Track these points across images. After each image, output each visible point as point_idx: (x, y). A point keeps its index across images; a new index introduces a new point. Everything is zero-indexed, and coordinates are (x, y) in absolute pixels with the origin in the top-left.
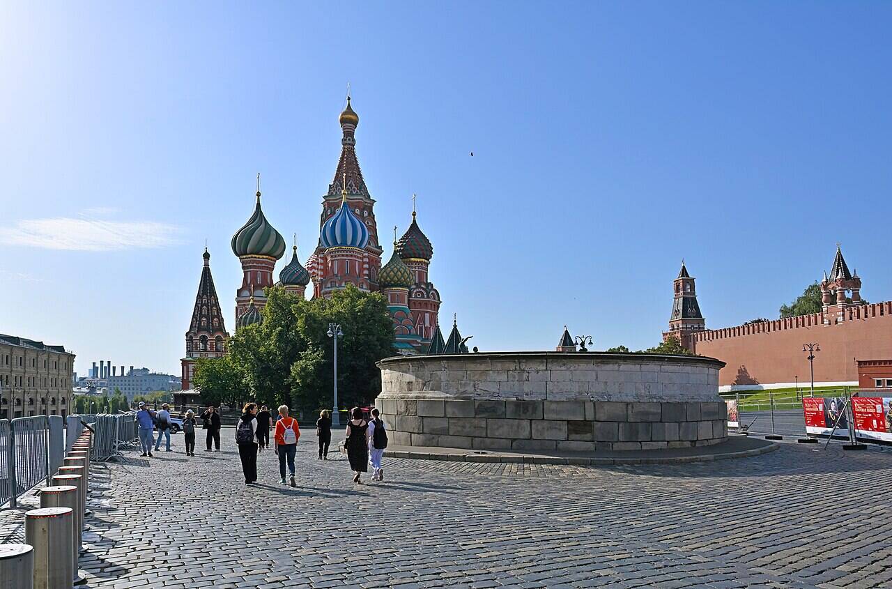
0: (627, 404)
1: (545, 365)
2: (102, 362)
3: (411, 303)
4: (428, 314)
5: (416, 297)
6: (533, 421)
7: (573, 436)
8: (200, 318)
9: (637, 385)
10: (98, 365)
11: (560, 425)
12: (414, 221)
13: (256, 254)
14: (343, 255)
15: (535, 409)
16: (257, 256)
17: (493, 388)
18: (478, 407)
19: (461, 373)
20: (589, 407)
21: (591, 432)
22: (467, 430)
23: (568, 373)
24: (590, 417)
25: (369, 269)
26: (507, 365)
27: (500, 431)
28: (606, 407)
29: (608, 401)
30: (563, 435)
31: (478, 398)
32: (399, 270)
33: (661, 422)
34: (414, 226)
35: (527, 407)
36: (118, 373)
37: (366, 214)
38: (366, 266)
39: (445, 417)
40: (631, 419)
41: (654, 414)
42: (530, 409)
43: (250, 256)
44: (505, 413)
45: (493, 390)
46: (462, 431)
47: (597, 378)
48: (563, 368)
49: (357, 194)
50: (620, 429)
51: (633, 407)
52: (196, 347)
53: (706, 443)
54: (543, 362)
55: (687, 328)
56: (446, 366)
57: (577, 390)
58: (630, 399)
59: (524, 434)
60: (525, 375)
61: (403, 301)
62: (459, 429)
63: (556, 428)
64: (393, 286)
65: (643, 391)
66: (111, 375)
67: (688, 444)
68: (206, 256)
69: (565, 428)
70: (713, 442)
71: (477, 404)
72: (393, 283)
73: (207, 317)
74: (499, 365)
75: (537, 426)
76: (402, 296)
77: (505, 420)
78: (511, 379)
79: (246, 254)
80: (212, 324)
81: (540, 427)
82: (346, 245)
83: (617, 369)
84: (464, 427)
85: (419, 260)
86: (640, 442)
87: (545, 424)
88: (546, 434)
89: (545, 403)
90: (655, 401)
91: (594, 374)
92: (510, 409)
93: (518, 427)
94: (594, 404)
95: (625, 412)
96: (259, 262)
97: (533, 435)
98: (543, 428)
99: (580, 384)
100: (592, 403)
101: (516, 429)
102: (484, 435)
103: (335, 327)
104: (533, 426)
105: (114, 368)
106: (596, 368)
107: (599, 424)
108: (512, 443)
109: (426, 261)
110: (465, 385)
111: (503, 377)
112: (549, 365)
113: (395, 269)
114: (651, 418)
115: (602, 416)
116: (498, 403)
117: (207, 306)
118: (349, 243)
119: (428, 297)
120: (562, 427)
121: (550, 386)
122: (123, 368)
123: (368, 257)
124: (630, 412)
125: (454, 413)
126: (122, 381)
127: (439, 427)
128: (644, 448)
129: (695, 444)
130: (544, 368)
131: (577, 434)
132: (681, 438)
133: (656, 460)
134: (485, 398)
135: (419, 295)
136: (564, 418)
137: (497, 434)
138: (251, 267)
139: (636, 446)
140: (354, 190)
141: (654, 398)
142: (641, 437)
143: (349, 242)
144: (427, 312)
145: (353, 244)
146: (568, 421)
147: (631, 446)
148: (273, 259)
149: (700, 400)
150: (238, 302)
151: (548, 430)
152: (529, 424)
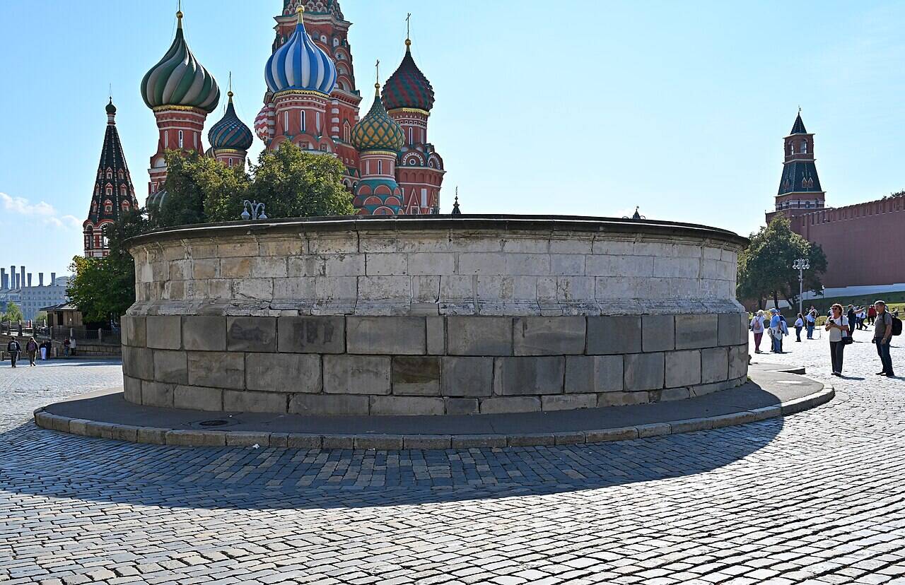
0: (514, 320)
1: (355, 243)
2: (13, 268)
3: (401, 175)
4: (425, 190)
5: (408, 165)
6: (326, 358)
7: (403, 387)
8: (103, 200)
9: (540, 281)
10: (8, 271)
11: (376, 365)
12: (408, 53)
13: (175, 105)
14: (296, 104)
15: (329, 333)
16: (178, 107)
17: (260, 292)
18: (232, 330)
19: (210, 262)
20: (435, 327)
21: (438, 377)
22: (215, 374)
23: (400, 258)
24: (435, 347)
25: (340, 125)
26: (286, 244)
27: (268, 378)
28: (470, 327)
29: (476, 315)
30: (383, 385)
31: (234, 312)
32: (381, 125)
33: (585, 354)
34: (408, 61)
35: (316, 330)
36: (35, 282)
37: (336, 43)
38: (336, 120)
39: (182, 349)
40: (520, 351)
41: (572, 339)
42: (321, 333)
43: (166, 107)
44: (276, 339)
45: (264, 296)
46: (207, 377)
47: (457, 267)
48: (390, 249)
49: (323, 13)
50: (498, 372)
51: (525, 326)
52: (98, 243)
53: (684, 394)
54: (351, 238)
55: (799, 206)
56: (190, 250)
57: (417, 294)
58: (523, 310)
59: (310, 383)
60: (318, 264)
61: (386, 171)
62: (203, 373)
63: (368, 371)
64: (372, 148)
65: (553, 294)
66: (27, 285)
67: (641, 398)
68: (111, 110)
69: (386, 370)
70: (699, 391)
71: (229, 324)
72: (372, 143)
73: (113, 198)
74: (272, 245)
75: (333, 367)
76: (386, 164)
77: (277, 355)
78: (293, 272)
79: (161, 104)
80: (121, 209)
81: (338, 369)
82: (300, 87)
83: (498, 248)
84: (209, 369)
85: (413, 110)
86: (540, 396)
87: (350, 362)
88: (350, 383)
89: (349, 319)
90: (575, 312)
91: (452, 259)
92: (285, 333)
93: (298, 370)
94: (445, 320)
95: (509, 336)
96: (178, 116)
97: (326, 385)
98: (345, 372)
99: (424, 280)
100: (441, 320)
101: (295, 372)
102: (241, 384)
103: (255, 207)
104: (326, 366)
105: (30, 275)
106: (455, 248)
107: (455, 360)
108: (288, 402)
109: (424, 112)
110: (218, 286)
111: (279, 270)
112: (364, 244)
113: (376, 125)
114: (563, 348)
115: (460, 345)
116: (266, 320)
117: (113, 183)
118: (305, 85)
119: (425, 165)
120: (380, 369)
121: (365, 287)
122: (41, 275)
123: (339, 107)
124: (518, 336)
125: (194, 342)
126: (39, 293)
127: (174, 369)
128: (547, 407)
129: (660, 395)
130: (354, 249)
131: (408, 381)
132: (629, 386)
133: (541, 439)
134: (243, 312)
135: (412, 162)
136: (386, 350)
137: (262, 383)
138: (168, 124)
139: (532, 405)
140: (320, 7)
141: (576, 306)
142: (541, 387)
143: (305, 83)
144: (424, 187)
145: (311, 86)
146: (392, 356)
147: (518, 406)
148: (202, 111)
149: (675, 310)
150: (152, 175)
151: (353, 373)
152: (318, 362)
